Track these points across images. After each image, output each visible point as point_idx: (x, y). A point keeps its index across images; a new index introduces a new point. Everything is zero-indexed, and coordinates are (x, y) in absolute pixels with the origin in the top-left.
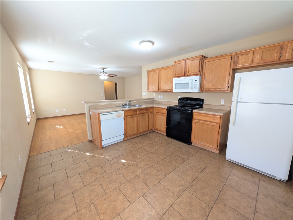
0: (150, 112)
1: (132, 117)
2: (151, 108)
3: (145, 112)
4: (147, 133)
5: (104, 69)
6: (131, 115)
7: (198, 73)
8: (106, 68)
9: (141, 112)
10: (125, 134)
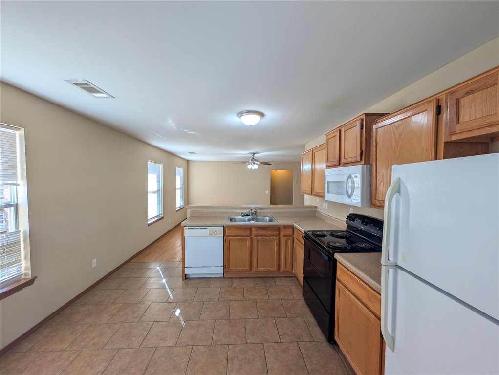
0: (284, 236)
1: (240, 240)
2: (286, 227)
3: (269, 233)
4: (275, 277)
5: (254, 154)
6: (237, 236)
7: (358, 158)
8: (257, 153)
9: (260, 232)
10: (224, 267)
